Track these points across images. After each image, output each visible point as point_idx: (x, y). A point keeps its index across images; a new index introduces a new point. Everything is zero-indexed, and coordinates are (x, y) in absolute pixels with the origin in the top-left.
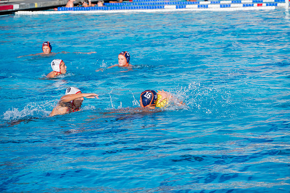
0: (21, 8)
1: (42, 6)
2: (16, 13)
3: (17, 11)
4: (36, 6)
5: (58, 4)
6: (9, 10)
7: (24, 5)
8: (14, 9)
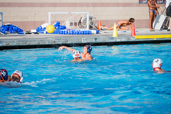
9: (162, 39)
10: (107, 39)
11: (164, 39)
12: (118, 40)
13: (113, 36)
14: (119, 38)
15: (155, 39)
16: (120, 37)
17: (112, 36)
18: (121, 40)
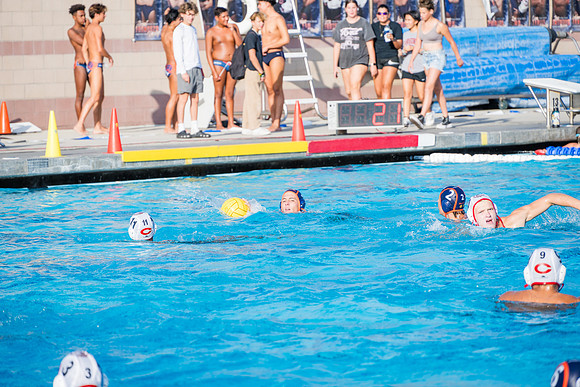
0: (440, 146)
1: (500, 143)
2: (425, 158)
3: (428, 153)
4: (485, 141)
5: (547, 139)
6: (404, 149)
7: (450, 137)
8: (420, 147)
9: (213, 162)
10: (27, 163)
11: (220, 161)
12: (65, 169)
13: (47, 156)
14: (69, 162)
15: (189, 162)
16: (72, 157)
17: (44, 154)
18: (73, 167)
